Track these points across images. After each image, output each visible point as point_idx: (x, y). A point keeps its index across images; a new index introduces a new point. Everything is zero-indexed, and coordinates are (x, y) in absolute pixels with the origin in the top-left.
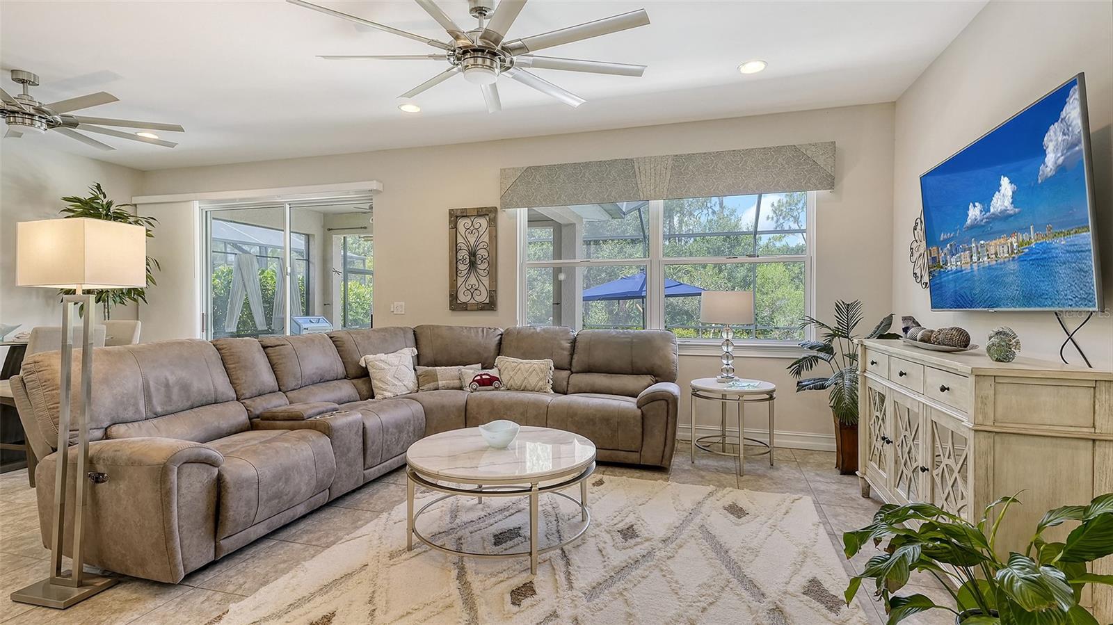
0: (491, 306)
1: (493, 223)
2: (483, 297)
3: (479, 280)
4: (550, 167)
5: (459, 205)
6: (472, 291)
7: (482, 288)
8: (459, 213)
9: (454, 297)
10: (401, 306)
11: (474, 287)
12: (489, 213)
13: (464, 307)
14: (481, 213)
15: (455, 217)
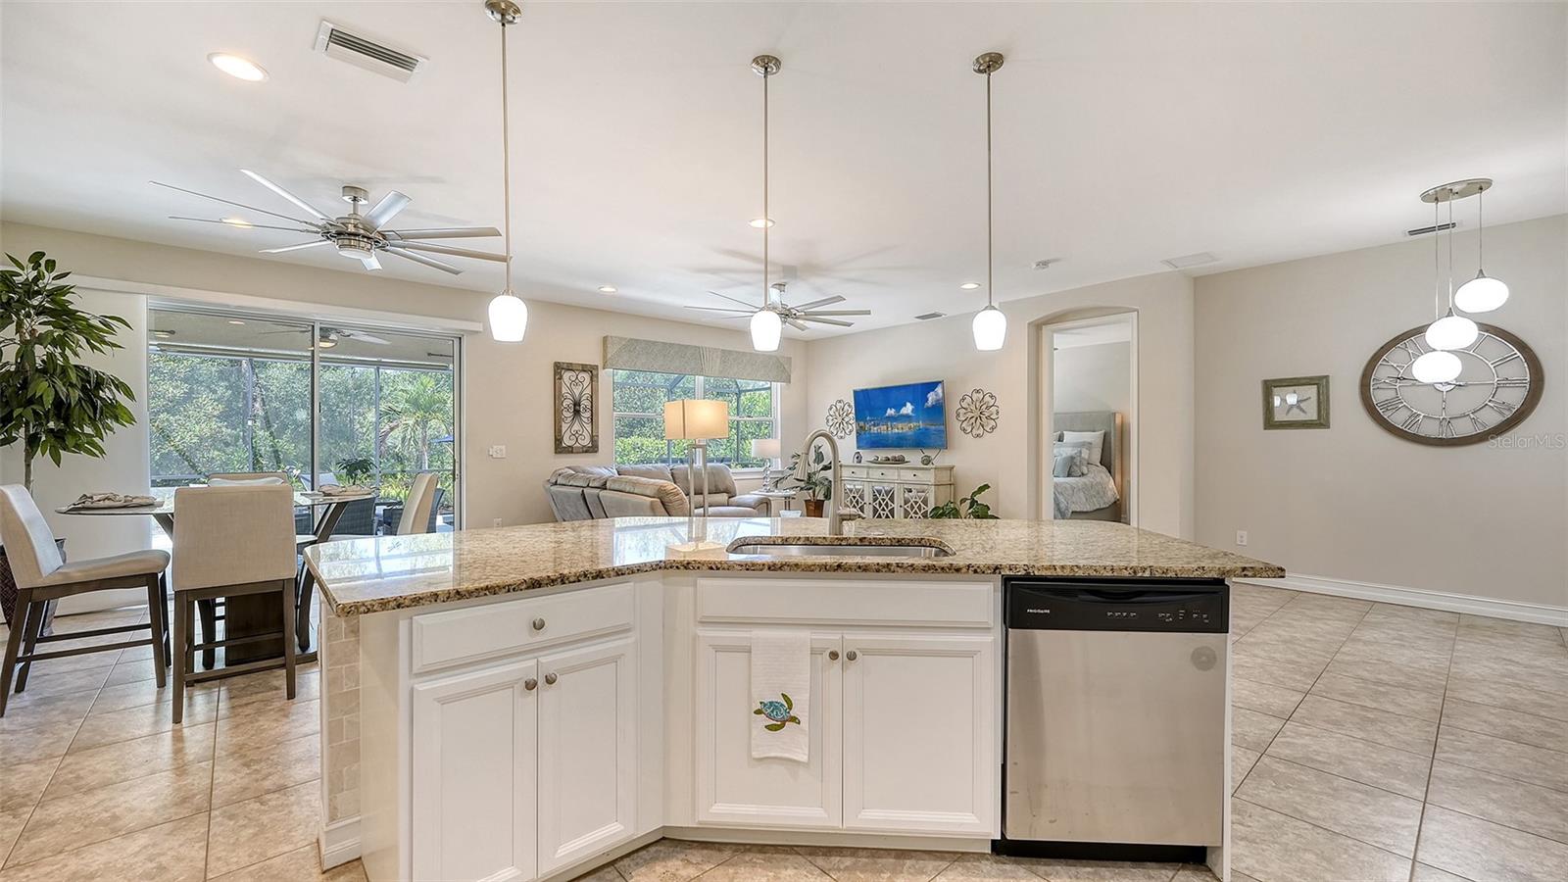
0: (593, 448)
1: (593, 378)
2: (586, 442)
3: (582, 426)
4: (647, 342)
5: (564, 359)
6: (576, 435)
7: (585, 433)
8: (565, 366)
9: (558, 440)
10: (501, 450)
11: (576, 432)
12: (591, 370)
13: (570, 450)
14: (584, 368)
15: (559, 369)
